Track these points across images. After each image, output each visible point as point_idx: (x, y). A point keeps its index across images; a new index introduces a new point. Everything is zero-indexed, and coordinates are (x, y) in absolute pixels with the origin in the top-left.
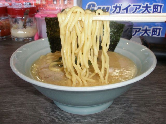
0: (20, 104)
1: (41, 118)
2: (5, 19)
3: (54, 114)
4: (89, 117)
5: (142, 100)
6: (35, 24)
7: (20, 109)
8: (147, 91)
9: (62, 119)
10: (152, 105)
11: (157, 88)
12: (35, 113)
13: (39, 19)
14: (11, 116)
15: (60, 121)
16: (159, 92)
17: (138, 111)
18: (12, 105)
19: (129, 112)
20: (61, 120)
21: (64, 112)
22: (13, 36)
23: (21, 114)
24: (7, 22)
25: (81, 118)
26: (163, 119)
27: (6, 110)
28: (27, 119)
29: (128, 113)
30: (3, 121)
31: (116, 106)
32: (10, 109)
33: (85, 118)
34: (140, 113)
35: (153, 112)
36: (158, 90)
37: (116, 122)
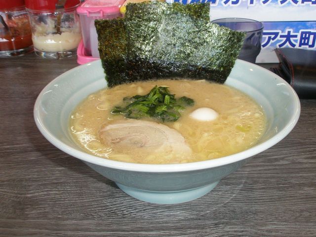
0: (54, 183)
1: (93, 209)
2: (21, 15)
3: (114, 203)
4: (177, 209)
5: (273, 177)
6: (78, 24)
7: (55, 192)
8: (283, 159)
9: (129, 212)
10: (291, 187)
11: (303, 154)
12: (81, 201)
13: (84, 16)
14: (41, 206)
15: (124, 216)
16: (305, 161)
17: (264, 198)
18: (41, 185)
19: (249, 200)
20: (127, 213)
21: (131, 199)
22: (36, 48)
23: (57, 202)
24: (26, 21)
25: (162, 210)
26: (309, 214)
27: (31, 195)
28: (69, 210)
29: (246, 201)
30: (27, 215)
31: (224, 188)
32: (38, 192)
33: (170, 211)
34: (267, 202)
35: (292, 200)
36: (304, 156)
37: (223, 219)
